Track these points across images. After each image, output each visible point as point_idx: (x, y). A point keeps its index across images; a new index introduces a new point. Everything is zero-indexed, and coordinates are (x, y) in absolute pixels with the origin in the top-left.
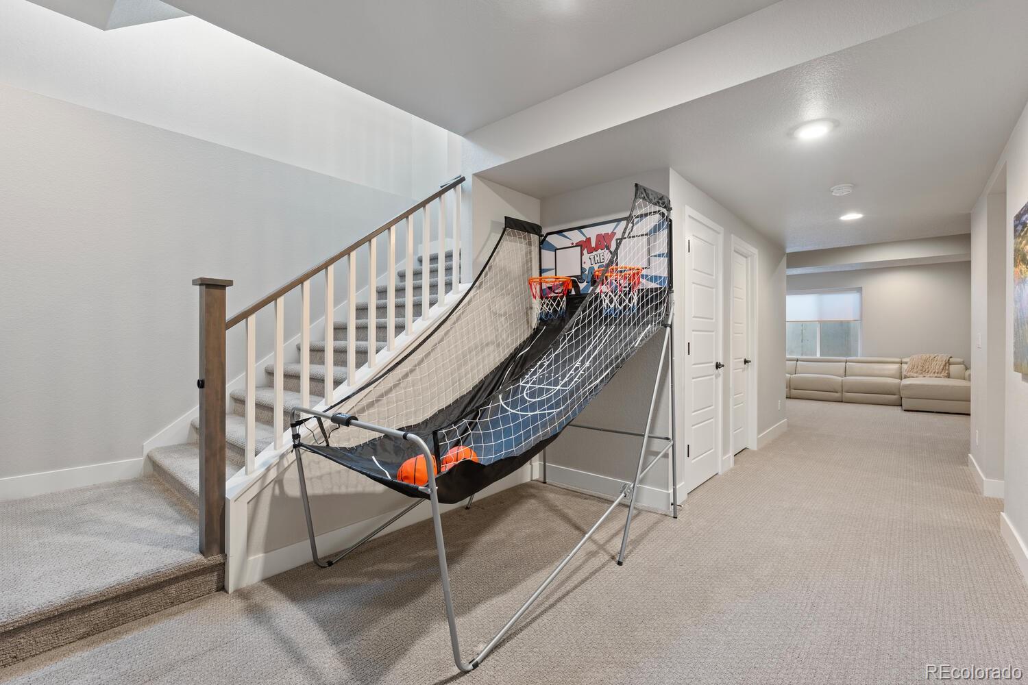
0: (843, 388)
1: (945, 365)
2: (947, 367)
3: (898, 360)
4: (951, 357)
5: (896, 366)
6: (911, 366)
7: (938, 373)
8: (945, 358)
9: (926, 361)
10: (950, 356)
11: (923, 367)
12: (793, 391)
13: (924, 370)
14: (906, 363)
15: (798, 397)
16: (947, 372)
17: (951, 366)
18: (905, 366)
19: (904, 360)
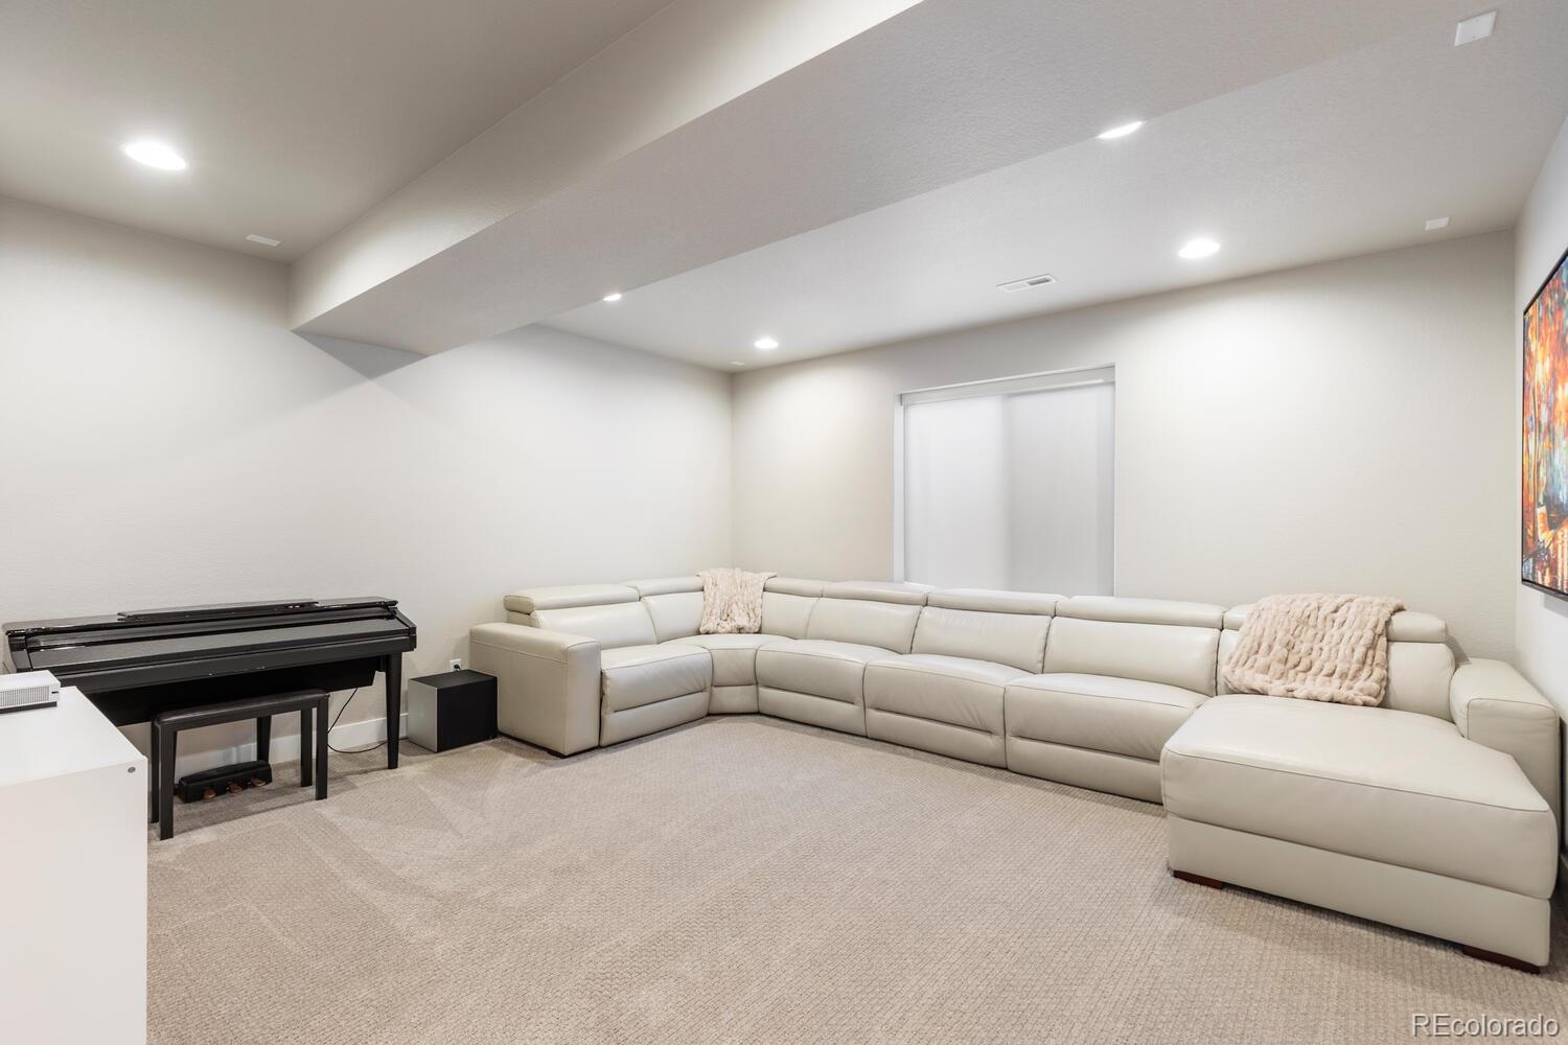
0: (1006, 721)
1: (1372, 646)
2: (1380, 654)
3: (1212, 613)
4: (1400, 609)
5: (1207, 636)
6: (1248, 641)
7: (1343, 676)
8: (1376, 615)
9: (1304, 621)
10: (1394, 602)
11: (1290, 646)
12: (873, 714)
13: (1293, 660)
14: (1236, 628)
15: (886, 735)
16: (1378, 673)
17: (1395, 647)
18: (1230, 638)
19: (1233, 615)
